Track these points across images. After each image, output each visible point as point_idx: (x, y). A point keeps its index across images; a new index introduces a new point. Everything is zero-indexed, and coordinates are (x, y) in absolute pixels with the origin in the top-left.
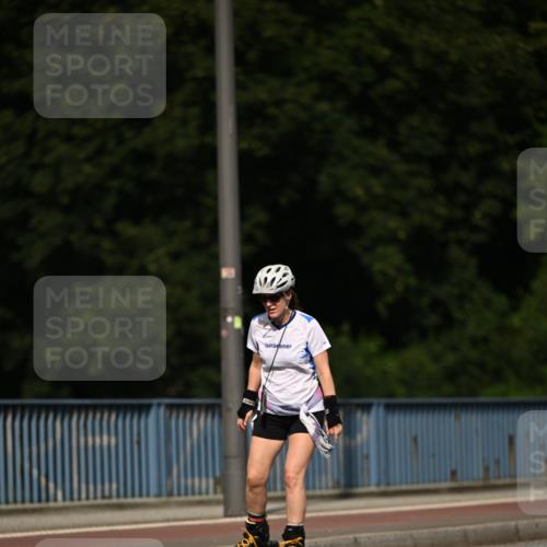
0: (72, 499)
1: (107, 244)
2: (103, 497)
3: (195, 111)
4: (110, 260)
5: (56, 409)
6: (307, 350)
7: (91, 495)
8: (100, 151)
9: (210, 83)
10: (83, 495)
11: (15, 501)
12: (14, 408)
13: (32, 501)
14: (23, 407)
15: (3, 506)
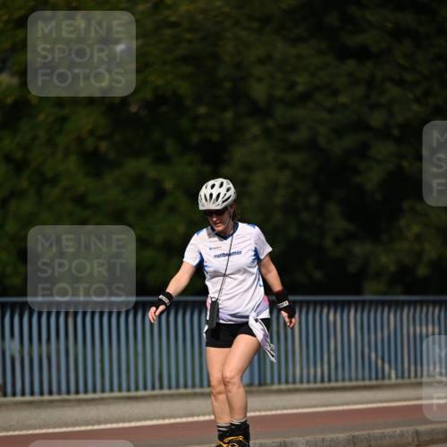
0: (403, 377)
5: (390, 304)
7: (419, 375)
10: (413, 374)
11: (357, 379)
12: (356, 303)
13: (370, 379)
14: (363, 303)
15: (347, 384)
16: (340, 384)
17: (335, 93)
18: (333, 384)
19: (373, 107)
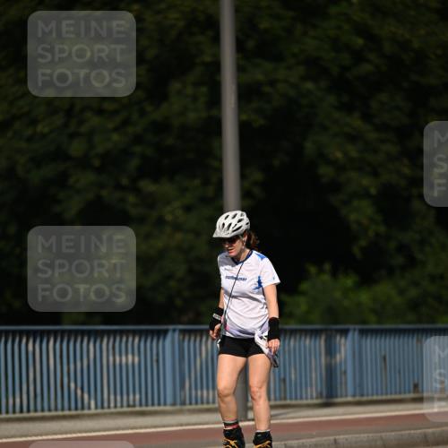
0: (103, 407)
1: (131, 199)
2: (129, 406)
3: (204, 89)
4: (134, 212)
5: (89, 333)
6: (260, 282)
7: (119, 404)
8: (126, 122)
9: (216, 67)
10: (112, 405)
11: (56, 409)
12: (55, 333)
13: (70, 409)
14: (63, 332)
15: (47, 414)
16: (39, 414)
17: (34, 122)
18: (32, 414)
19: (72, 136)
